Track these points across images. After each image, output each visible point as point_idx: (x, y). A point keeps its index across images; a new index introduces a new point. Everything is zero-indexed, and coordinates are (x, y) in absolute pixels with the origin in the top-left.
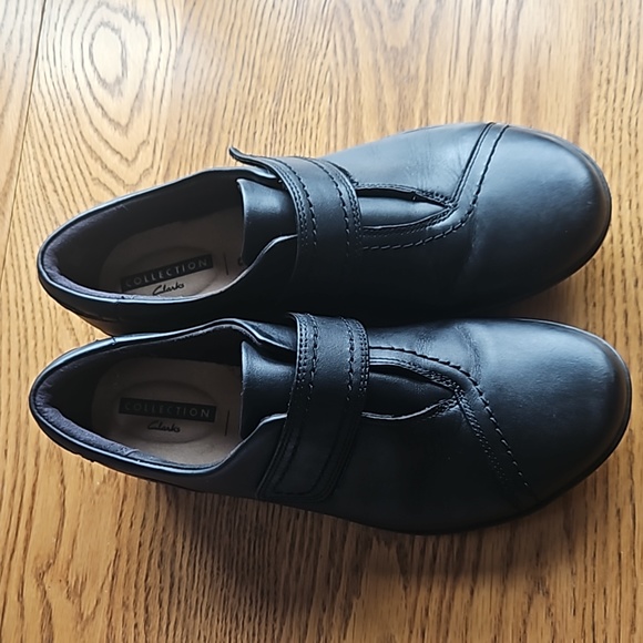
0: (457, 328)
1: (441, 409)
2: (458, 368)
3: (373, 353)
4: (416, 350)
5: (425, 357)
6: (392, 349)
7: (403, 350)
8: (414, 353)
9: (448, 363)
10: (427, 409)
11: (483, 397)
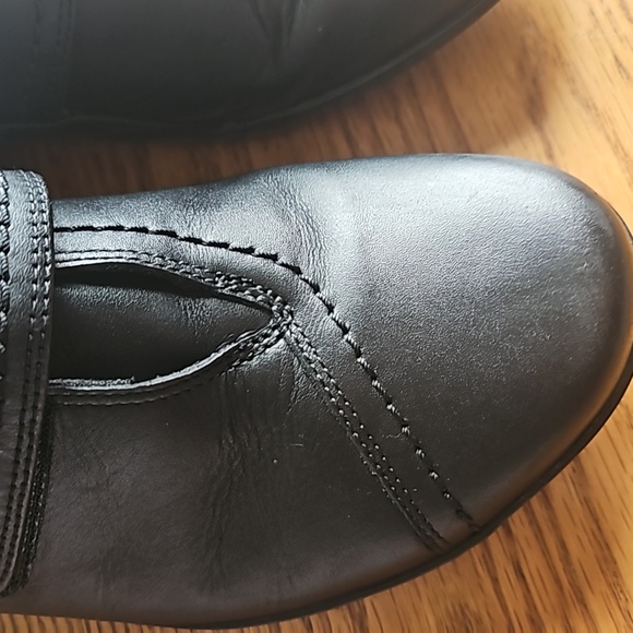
0: (265, 183)
1: (245, 353)
2: (274, 258)
3: (64, 241)
4: (176, 227)
5: (198, 241)
6: (120, 228)
7: (144, 230)
8: (173, 234)
9: (250, 251)
10: (214, 356)
11: (349, 336)
